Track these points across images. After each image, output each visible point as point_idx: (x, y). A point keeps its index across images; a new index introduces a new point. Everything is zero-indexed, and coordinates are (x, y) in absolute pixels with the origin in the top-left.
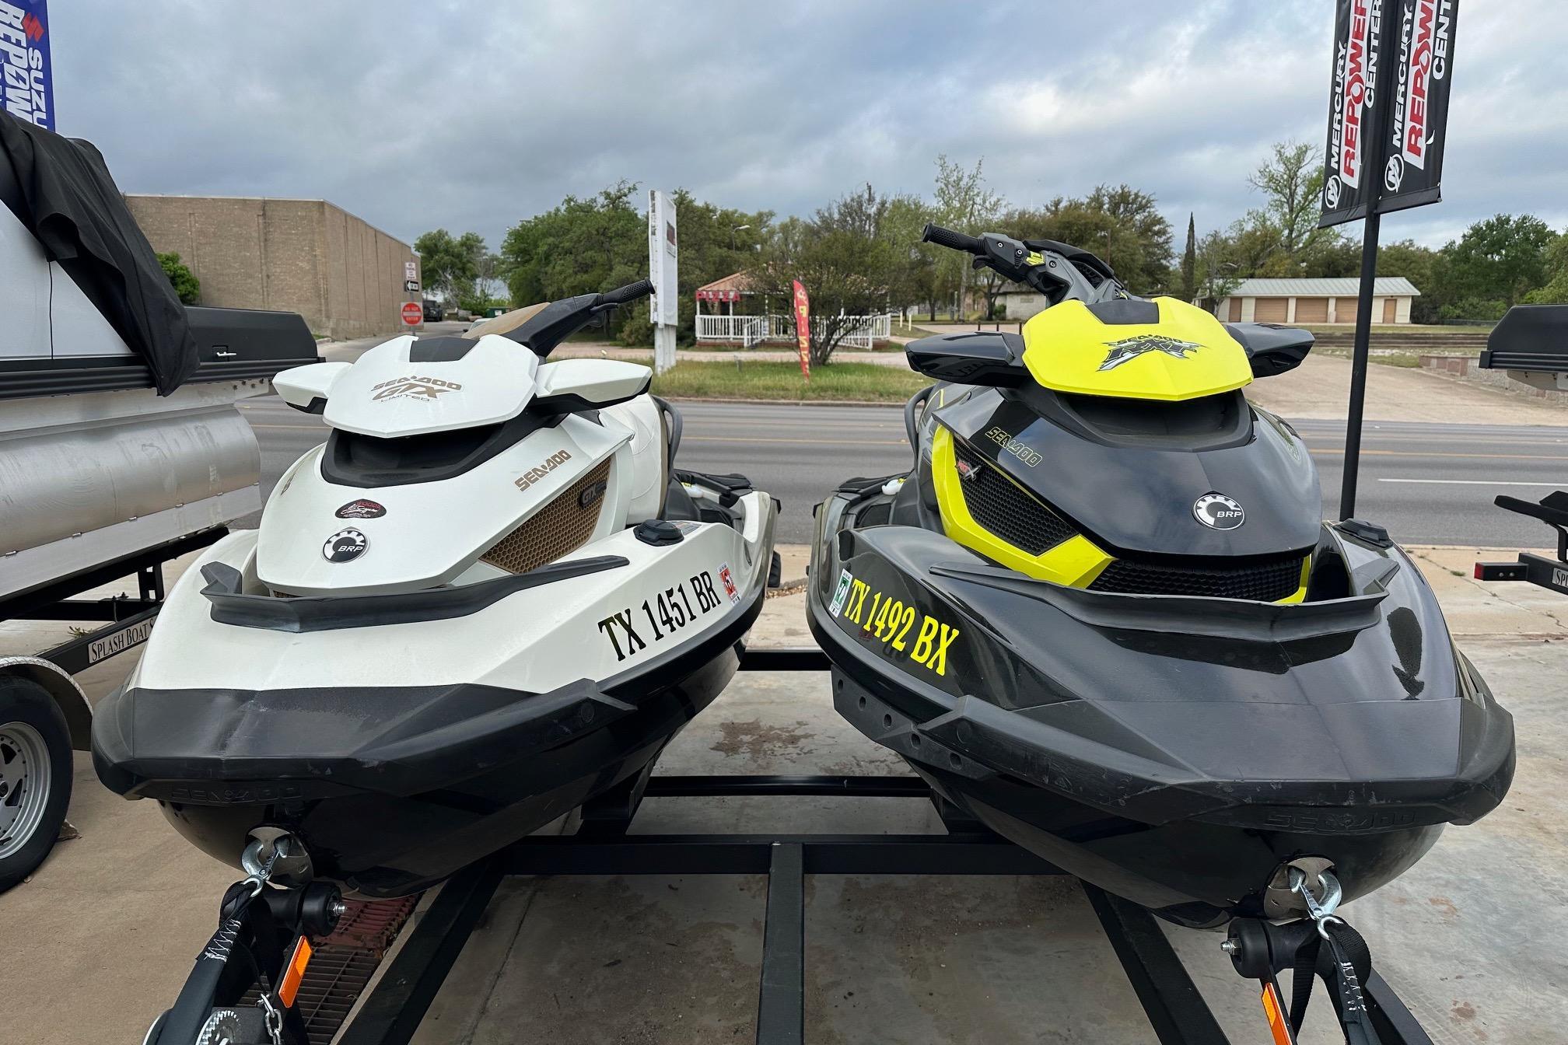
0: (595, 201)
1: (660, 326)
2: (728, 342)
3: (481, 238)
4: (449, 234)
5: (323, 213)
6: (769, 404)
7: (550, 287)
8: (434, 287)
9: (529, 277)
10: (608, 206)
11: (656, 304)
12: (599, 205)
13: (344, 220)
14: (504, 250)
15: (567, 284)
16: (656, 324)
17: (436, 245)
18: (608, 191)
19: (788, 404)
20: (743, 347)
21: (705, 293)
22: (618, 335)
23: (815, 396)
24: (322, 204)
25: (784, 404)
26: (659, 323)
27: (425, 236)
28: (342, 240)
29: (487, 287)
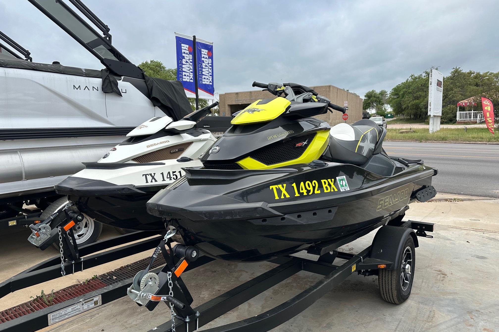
0: (422, 75)
1: (431, 116)
2: (471, 121)
3: (386, 91)
4: (376, 91)
5: (330, 89)
6: (473, 144)
7: (404, 106)
8: (370, 108)
9: (398, 102)
10: (426, 76)
11: (430, 108)
12: (423, 76)
13: (337, 90)
14: (390, 94)
15: (410, 104)
16: (430, 115)
17: (371, 95)
18: (427, 71)
19: (482, 144)
20: (477, 123)
21: (461, 103)
22: (426, 120)
23: (495, 141)
24: (330, 86)
25: (480, 144)
26: (431, 115)
27: (368, 92)
28: (336, 96)
29: (386, 107)
